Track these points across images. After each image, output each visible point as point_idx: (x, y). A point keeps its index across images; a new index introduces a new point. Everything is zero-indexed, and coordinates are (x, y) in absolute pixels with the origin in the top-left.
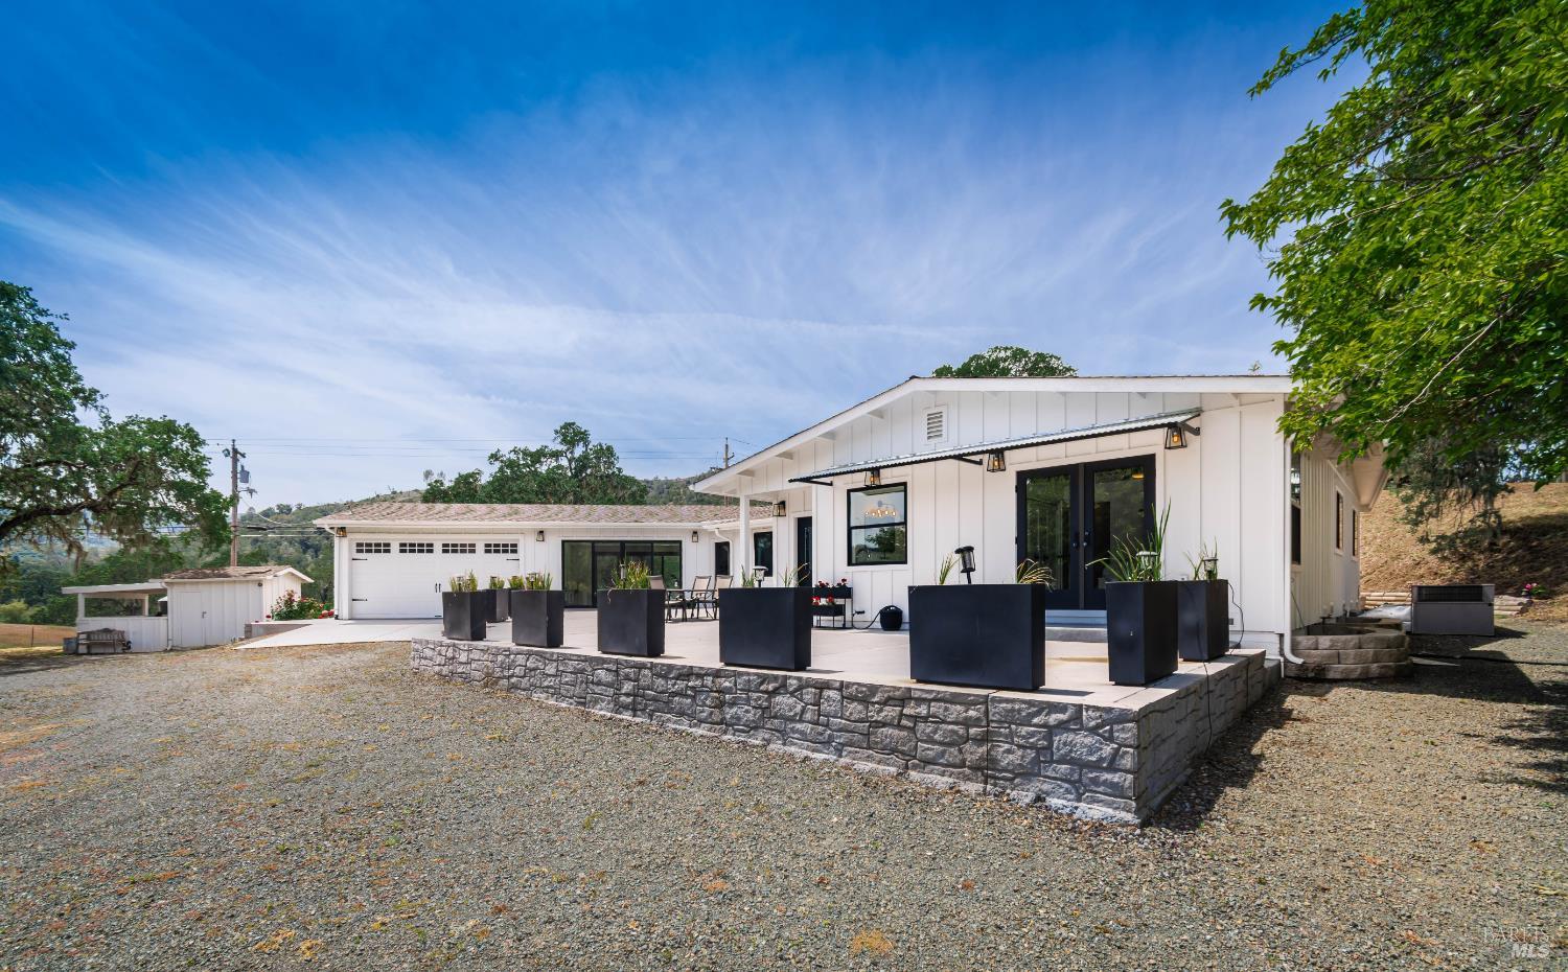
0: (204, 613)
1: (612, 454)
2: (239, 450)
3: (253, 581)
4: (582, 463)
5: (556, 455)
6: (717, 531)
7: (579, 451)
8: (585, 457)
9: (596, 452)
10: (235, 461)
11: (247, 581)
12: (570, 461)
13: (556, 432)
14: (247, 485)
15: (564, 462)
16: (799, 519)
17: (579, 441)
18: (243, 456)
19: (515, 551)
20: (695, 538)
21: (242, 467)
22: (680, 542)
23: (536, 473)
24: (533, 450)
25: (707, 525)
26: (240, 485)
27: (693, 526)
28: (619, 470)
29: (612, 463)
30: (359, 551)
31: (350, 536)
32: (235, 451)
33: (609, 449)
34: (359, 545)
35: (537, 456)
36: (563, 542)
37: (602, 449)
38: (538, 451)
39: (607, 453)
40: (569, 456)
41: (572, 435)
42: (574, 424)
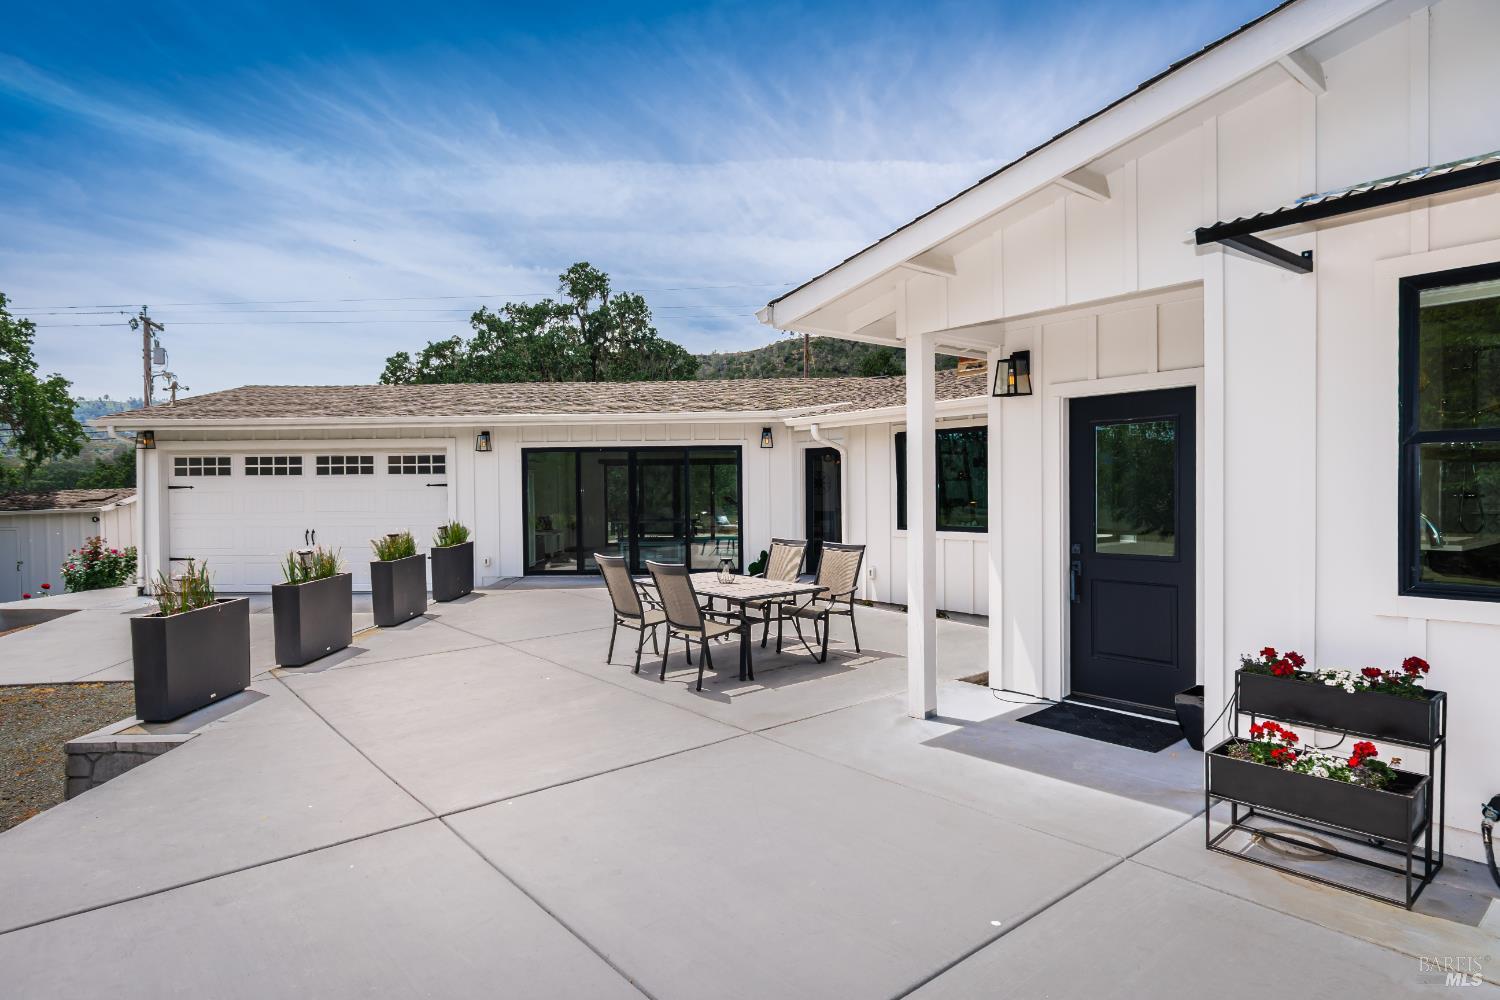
0: (20, 563)
1: (641, 307)
2: (152, 320)
3: (86, 514)
4: (599, 324)
5: (563, 312)
6: (814, 429)
7: (594, 304)
8: (604, 311)
9: (619, 306)
10: (147, 336)
11: (78, 515)
12: (583, 320)
13: (563, 278)
14: (163, 367)
15: (575, 322)
16: (1072, 401)
17: (593, 291)
18: (160, 328)
19: (441, 470)
20: (767, 441)
21: (157, 344)
22: (739, 448)
23: (530, 338)
24: (531, 306)
25: (790, 417)
26: (156, 369)
27: (765, 417)
28: (652, 331)
29: (643, 322)
30: (179, 473)
31: (161, 447)
32: (148, 323)
33: (637, 299)
34: (179, 461)
35: (538, 314)
36: (525, 452)
37: (627, 301)
38: (537, 307)
39: (634, 306)
40: (581, 312)
41: (585, 281)
42: (587, 265)
